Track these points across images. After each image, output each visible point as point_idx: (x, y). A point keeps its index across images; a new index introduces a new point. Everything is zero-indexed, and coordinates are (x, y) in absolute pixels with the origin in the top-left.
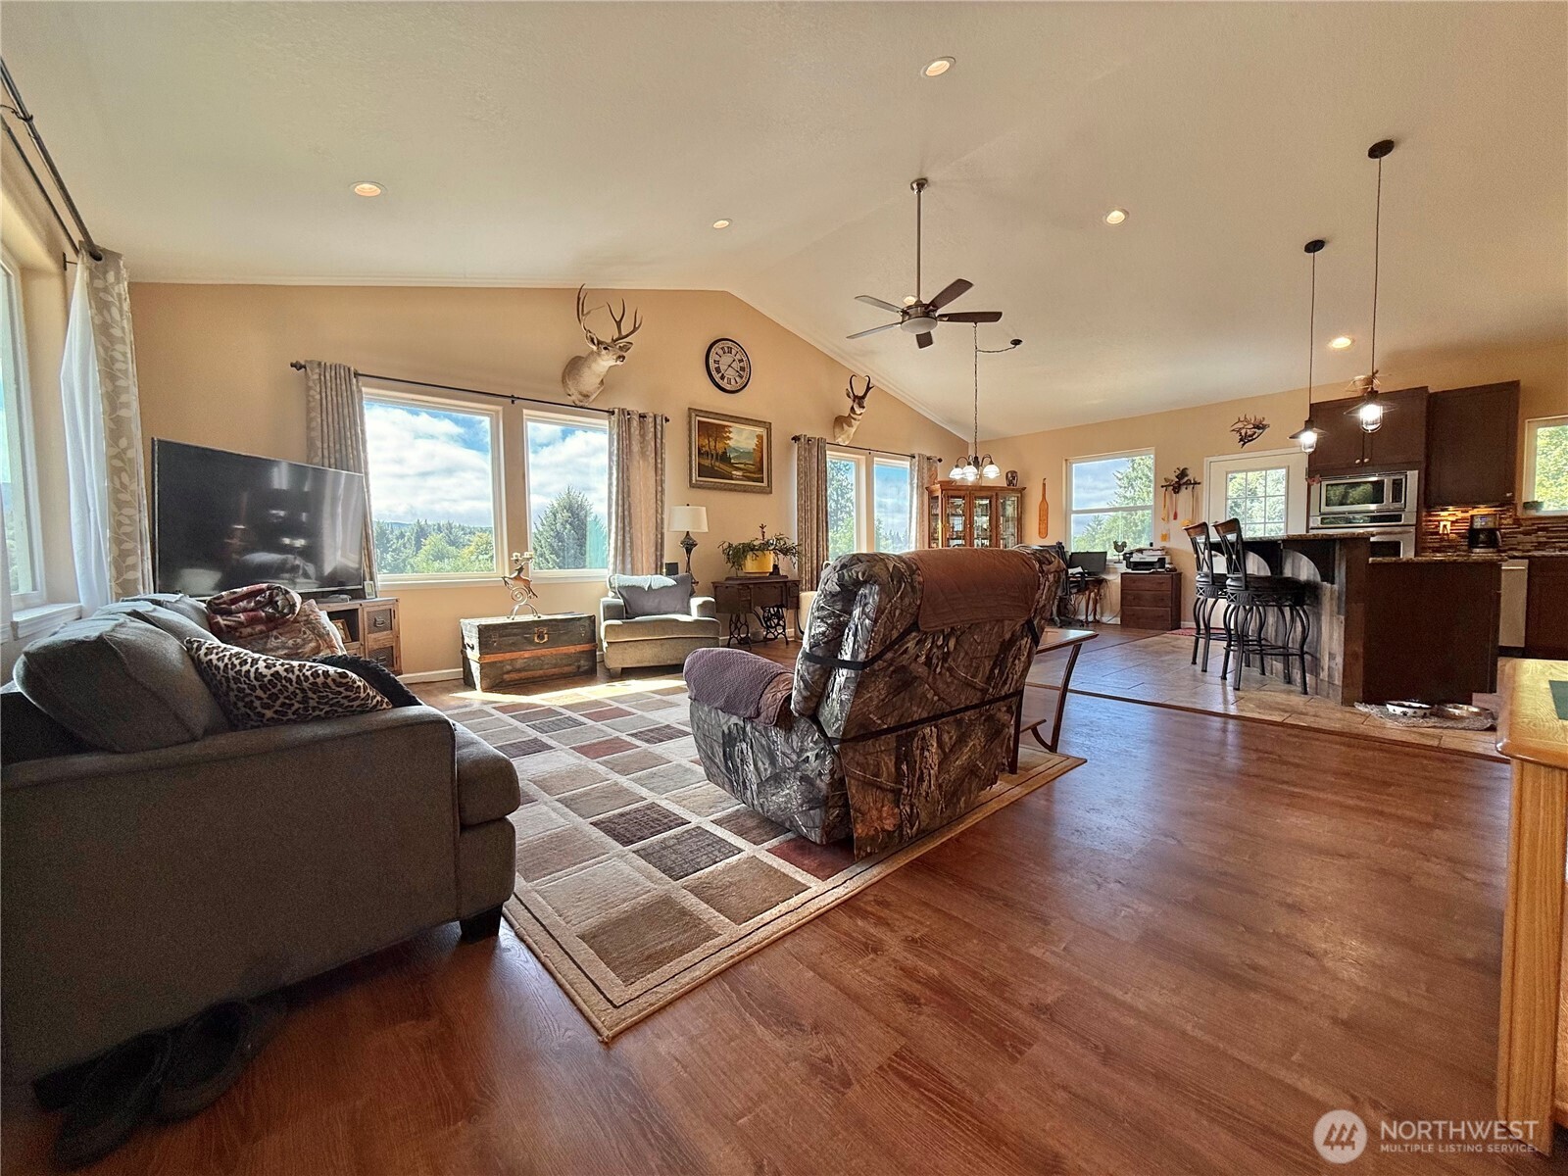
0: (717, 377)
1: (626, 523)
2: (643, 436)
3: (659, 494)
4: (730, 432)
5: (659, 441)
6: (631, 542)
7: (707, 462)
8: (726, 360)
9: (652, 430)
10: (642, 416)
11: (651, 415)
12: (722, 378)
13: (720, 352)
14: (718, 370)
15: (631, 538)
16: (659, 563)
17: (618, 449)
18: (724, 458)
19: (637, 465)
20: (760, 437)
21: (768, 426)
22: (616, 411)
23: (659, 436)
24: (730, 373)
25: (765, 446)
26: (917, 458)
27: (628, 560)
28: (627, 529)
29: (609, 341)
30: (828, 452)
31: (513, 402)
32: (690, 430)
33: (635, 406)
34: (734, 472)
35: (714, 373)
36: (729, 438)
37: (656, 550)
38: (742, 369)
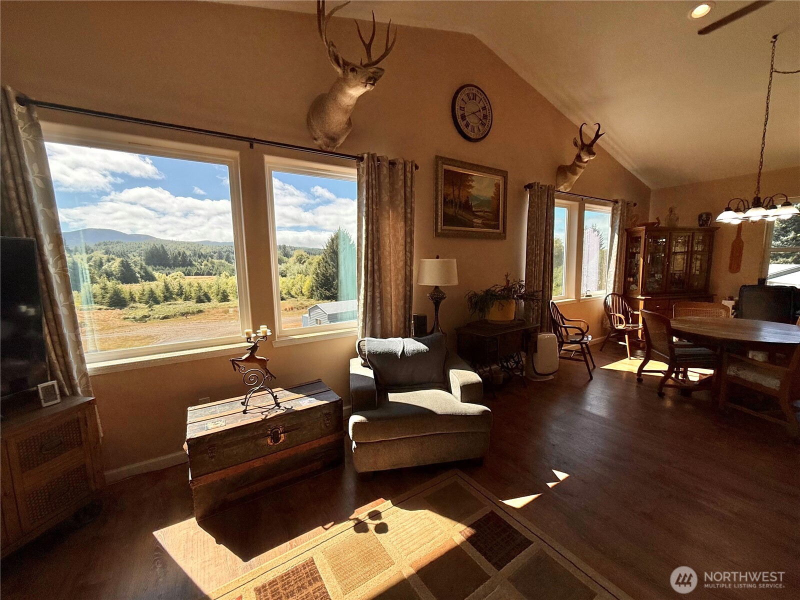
0: (462, 124)
1: (376, 278)
2: (392, 184)
3: (408, 245)
4: (473, 181)
5: (408, 190)
6: (381, 298)
7: (451, 211)
8: (471, 107)
9: (402, 177)
10: (392, 164)
11: (402, 161)
12: (467, 125)
13: (466, 98)
14: (463, 117)
15: (381, 293)
16: (408, 316)
17: (367, 199)
18: (466, 206)
19: (387, 216)
20: (497, 186)
21: (504, 174)
22: (366, 156)
23: (409, 183)
24: (473, 120)
25: (501, 193)
26: (620, 204)
27: (378, 316)
28: (377, 283)
29: (358, 63)
30: (556, 200)
31: (251, 146)
32: (437, 179)
33: (384, 152)
34: (475, 220)
35: (459, 120)
36: (472, 187)
37: (405, 303)
38: (485, 117)
